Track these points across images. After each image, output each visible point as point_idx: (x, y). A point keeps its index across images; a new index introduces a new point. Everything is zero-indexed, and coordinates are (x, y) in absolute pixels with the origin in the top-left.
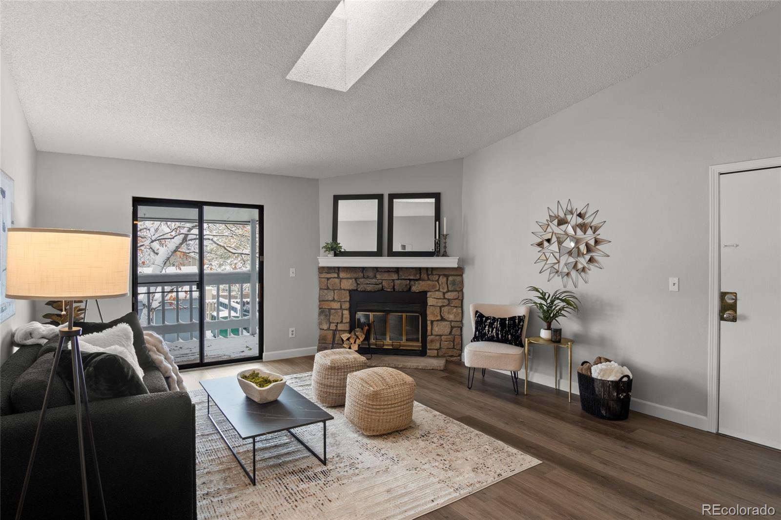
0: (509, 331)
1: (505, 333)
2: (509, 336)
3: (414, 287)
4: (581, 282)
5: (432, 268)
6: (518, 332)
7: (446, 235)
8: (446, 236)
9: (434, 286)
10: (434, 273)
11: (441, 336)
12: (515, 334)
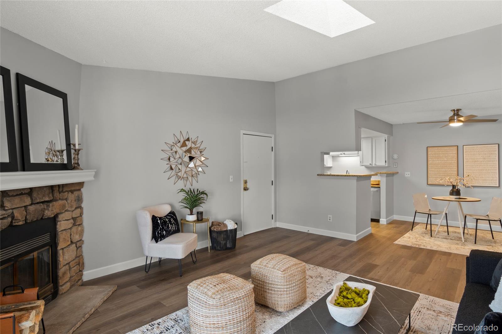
0: (163, 228)
1: (160, 230)
2: (164, 232)
3: (46, 211)
4: (194, 182)
5: (63, 185)
6: (169, 227)
7: (79, 150)
8: (77, 152)
9: (64, 206)
10: (65, 189)
11: (68, 264)
12: (168, 230)
